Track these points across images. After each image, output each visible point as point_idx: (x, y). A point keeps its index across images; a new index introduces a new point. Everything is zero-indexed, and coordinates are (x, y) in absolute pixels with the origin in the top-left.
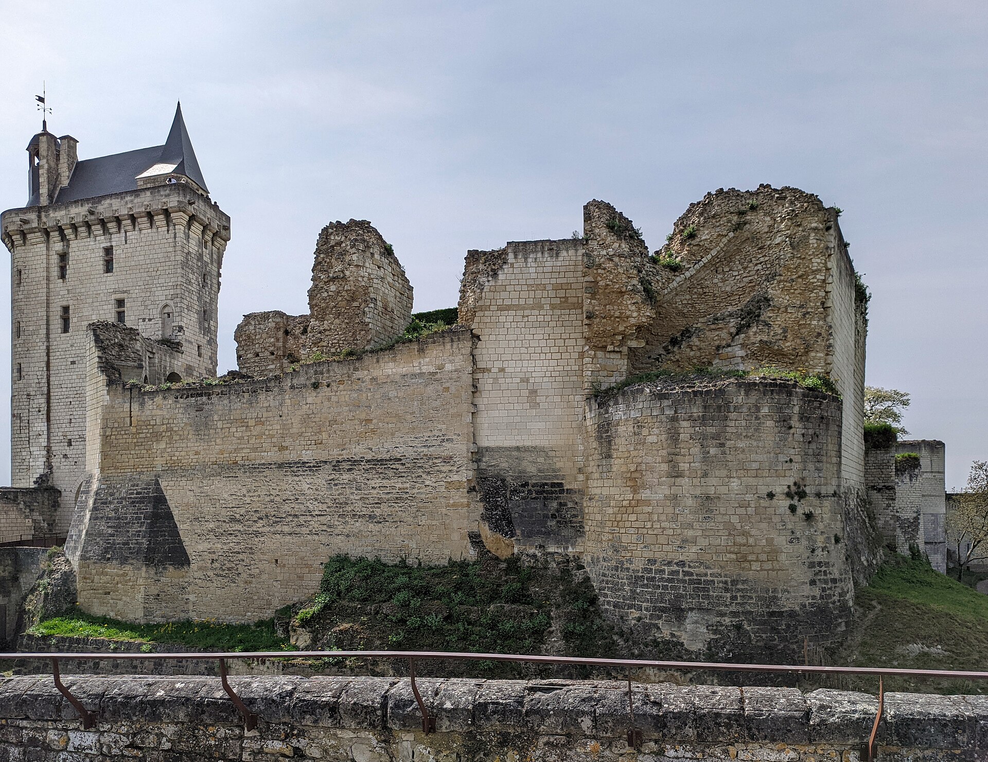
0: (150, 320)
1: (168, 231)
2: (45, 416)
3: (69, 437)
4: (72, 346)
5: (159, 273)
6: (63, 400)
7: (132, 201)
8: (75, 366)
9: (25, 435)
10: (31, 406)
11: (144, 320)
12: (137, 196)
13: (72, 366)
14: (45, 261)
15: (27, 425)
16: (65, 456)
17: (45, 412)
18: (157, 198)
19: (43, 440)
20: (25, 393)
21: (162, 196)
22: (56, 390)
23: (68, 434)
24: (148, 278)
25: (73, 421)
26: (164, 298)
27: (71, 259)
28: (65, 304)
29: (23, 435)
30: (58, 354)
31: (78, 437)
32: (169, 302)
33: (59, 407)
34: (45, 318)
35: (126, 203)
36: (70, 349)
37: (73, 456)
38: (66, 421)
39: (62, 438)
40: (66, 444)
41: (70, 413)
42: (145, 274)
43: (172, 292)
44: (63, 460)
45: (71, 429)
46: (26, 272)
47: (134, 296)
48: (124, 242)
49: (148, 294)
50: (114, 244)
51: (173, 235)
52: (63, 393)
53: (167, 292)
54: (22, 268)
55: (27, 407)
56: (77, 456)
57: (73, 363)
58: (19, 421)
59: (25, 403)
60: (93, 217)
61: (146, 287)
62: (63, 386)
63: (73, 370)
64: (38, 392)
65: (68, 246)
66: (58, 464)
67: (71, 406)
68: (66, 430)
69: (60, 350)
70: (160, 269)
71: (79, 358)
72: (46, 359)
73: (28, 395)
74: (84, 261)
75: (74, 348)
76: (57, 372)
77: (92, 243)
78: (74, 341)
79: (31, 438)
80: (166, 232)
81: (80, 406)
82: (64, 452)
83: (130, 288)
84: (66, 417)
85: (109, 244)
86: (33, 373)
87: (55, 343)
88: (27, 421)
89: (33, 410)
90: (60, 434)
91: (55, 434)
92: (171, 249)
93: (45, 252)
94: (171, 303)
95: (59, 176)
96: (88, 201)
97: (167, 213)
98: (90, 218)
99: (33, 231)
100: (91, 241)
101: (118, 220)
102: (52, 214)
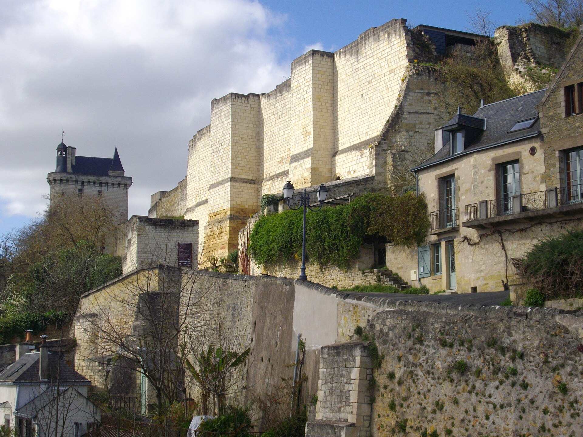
7: (114, 179)
12: (116, 178)
14: (74, 190)
18: (124, 180)
26: (121, 210)
27: (84, 191)
42: (115, 202)
43: (124, 209)
48: (107, 190)
49: (115, 208)
50: (102, 190)
51: (125, 191)
54: (65, 192)
60: (98, 181)
61: (115, 206)
65: (83, 187)
70: (120, 201)
74: (90, 193)
80: (123, 190)
85: (100, 190)
92: (125, 196)
93: (74, 188)
94: (124, 212)
95: (72, 161)
96: (96, 175)
97: (126, 185)
98: (96, 181)
99: (72, 181)
100: (93, 188)
101: (107, 183)
102: (80, 177)
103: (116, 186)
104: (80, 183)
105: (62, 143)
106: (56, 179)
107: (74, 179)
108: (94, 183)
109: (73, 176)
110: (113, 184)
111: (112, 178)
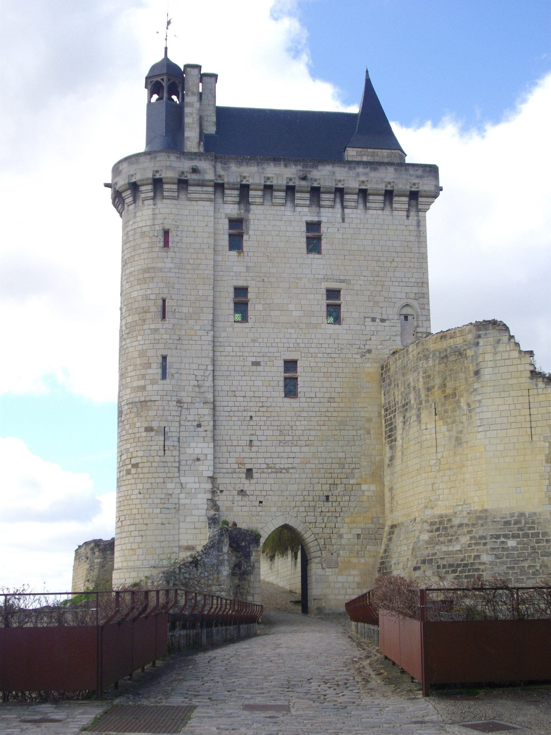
0: (383, 320)
1: (408, 216)
2: (210, 434)
3: (249, 466)
4: (254, 341)
5: (394, 264)
6: (237, 414)
7: (366, 174)
8: (259, 368)
9: (172, 459)
10: (183, 417)
11: (374, 320)
12: (375, 169)
13: (254, 368)
14: (211, 224)
15: (176, 444)
16: (242, 492)
17: (210, 428)
18: (404, 176)
19: (206, 468)
20: (175, 398)
21: (412, 176)
22: (225, 399)
23: (246, 461)
24: (377, 269)
25: (255, 443)
26: (403, 295)
27: (252, 227)
28: (241, 283)
29: (169, 459)
30: (230, 349)
31: (265, 466)
32: (411, 302)
33: (231, 423)
34: (211, 298)
35: (358, 175)
36: (251, 344)
37: (256, 493)
38: (244, 443)
39: (236, 466)
40: (244, 476)
41: (249, 432)
42: (374, 264)
43: (415, 290)
44: (239, 498)
45: (253, 455)
46: (179, 233)
47: (357, 287)
48: (340, 220)
49: (379, 288)
50: (324, 219)
51: (415, 223)
52: (237, 404)
53: (408, 290)
54: (172, 228)
55: (177, 419)
56: (264, 493)
57: (256, 364)
58: (162, 438)
59: (174, 413)
60: (303, 183)
61: (376, 279)
62: (237, 394)
63: (255, 374)
64: (198, 400)
65: (248, 211)
66: (229, 504)
67: (251, 423)
68: (243, 455)
69: (232, 344)
70: (396, 259)
71: (266, 359)
72: (211, 354)
73: (179, 402)
74: (274, 233)
75: (257, 344)
76: (228, 373)
77: (288, 213)
78: (257, 335)
79: (183, 463)
80: (405, 218)
81: (268, 423)
82: (240, 487)
83: (350, 278)
84: (243, 438)
85: (316, 219)
86: (188, 372)
87: (224, 334)
88: (176, 439)
89: (187, 423)
90: (233, 460)
91: (224, 460)
92: (413, 239)
93: (212, 213)
94: (415, 303)
95: (201, 119)
96: (296, 162)
97: (414, 196)
98: (298, 183)
99: (202, 184)
100: (287, 211)
101: (340, 192)
102: (234, 167)
103: (375, 201)
104: (233, 195)
105: (166, 59)
106: (136, 178)
107: (210, 176)
108: (290, 190)
109: (204, 165)
110: (363, 194)
111: (360, 170)
